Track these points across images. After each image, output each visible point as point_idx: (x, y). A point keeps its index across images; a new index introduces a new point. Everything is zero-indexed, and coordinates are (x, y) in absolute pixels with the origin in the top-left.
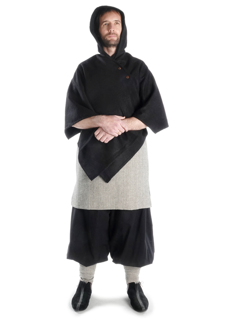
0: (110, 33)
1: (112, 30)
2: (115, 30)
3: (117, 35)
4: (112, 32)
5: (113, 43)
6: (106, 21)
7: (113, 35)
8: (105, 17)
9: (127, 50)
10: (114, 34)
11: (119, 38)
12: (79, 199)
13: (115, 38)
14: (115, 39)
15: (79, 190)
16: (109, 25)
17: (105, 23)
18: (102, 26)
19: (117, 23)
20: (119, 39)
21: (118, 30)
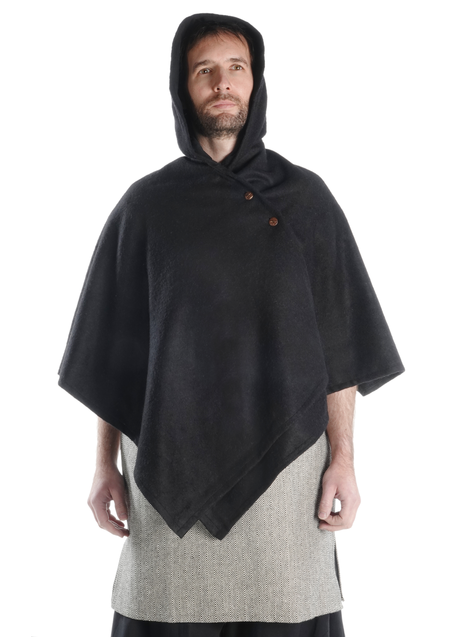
0: (217, 97)
1: (223, 86)
2: (233, 87)
3: (238, 100)
4: (224, 92)
5: (227, 123)
6: (204, 63)
7: (227, 101)
8: (202, 52)
9: (269, 142)
10: (230, 97)
11: (246, 109)
12: (139, 592)
13: (232, 111)
14: (234, 111)
15: (139, 565)
16: (215, 75)
17: (202, 67)
18: (193, 77)
19: (237, 67)
20: (245, 113)
21: (240, 86)
